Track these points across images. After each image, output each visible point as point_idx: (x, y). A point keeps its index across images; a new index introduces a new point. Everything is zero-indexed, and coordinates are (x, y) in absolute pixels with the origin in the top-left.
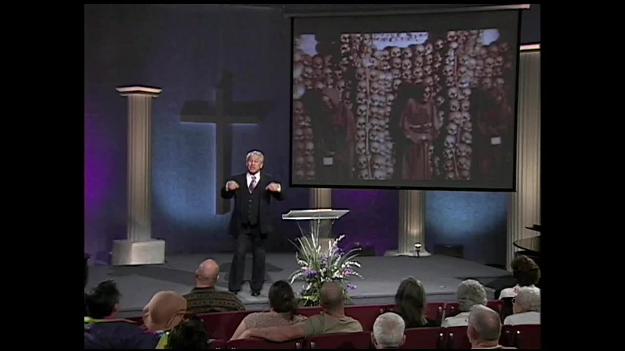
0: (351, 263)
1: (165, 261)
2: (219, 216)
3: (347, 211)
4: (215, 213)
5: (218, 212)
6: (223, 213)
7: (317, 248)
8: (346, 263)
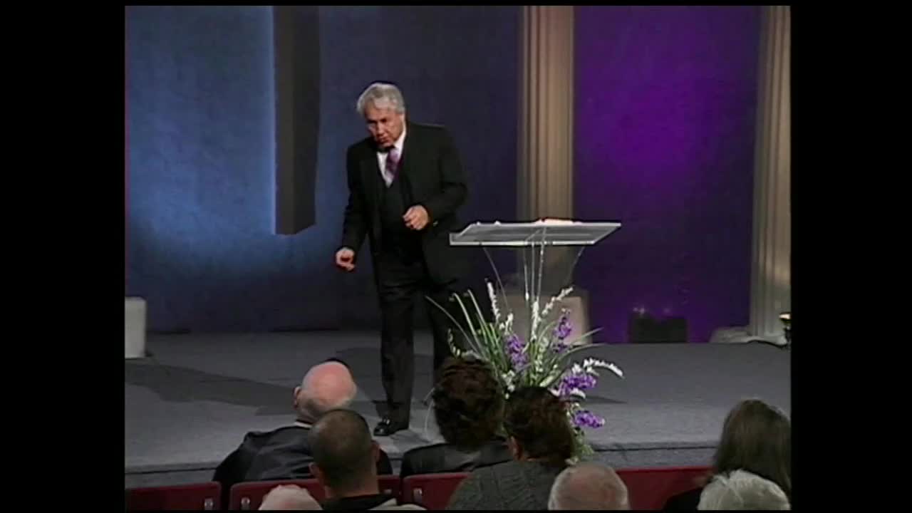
0: (597, 363)
1: (148, 354)
2: (283, 237)
3: (619, 225)
4: (273, 231)
5: (280, 229)
6: (296, 232)
7: (503, 320)
8: (586, 363)
